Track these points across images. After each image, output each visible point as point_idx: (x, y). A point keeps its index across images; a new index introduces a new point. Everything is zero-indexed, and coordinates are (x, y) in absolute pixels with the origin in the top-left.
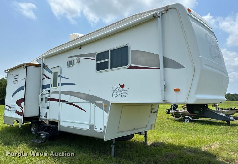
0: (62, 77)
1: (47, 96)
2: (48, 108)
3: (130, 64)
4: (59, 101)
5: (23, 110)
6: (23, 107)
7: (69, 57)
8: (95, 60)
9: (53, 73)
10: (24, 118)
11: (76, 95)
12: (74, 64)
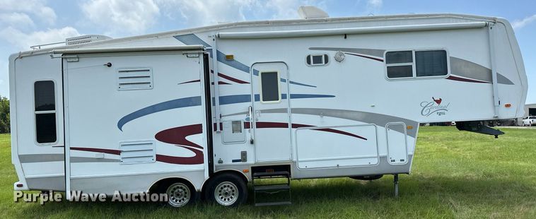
0: (291, 82)
3: (449, 74)
4: (290, 126)
5: (203, 150)
6: (204, 145)
7: (311, 49)
8: (382, 61)
9: (260, 74)
11: (339, 114)
12: (327, 61)
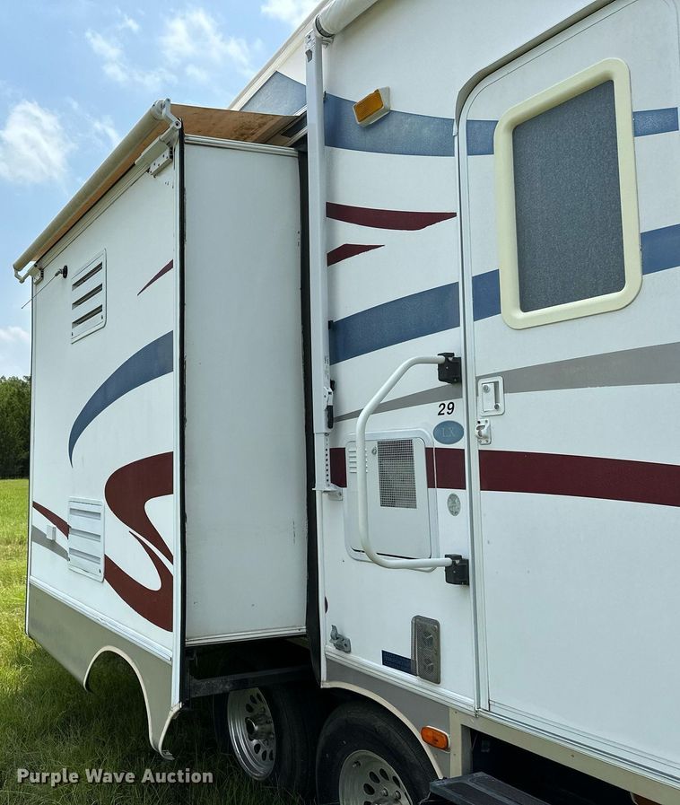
1: (419, 426)
2: (459, 572)
5: (175, 569)
6: (174, 545)
9: (502, 140)
10: (186, 651)
